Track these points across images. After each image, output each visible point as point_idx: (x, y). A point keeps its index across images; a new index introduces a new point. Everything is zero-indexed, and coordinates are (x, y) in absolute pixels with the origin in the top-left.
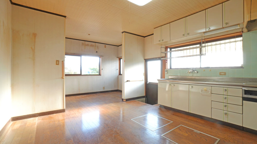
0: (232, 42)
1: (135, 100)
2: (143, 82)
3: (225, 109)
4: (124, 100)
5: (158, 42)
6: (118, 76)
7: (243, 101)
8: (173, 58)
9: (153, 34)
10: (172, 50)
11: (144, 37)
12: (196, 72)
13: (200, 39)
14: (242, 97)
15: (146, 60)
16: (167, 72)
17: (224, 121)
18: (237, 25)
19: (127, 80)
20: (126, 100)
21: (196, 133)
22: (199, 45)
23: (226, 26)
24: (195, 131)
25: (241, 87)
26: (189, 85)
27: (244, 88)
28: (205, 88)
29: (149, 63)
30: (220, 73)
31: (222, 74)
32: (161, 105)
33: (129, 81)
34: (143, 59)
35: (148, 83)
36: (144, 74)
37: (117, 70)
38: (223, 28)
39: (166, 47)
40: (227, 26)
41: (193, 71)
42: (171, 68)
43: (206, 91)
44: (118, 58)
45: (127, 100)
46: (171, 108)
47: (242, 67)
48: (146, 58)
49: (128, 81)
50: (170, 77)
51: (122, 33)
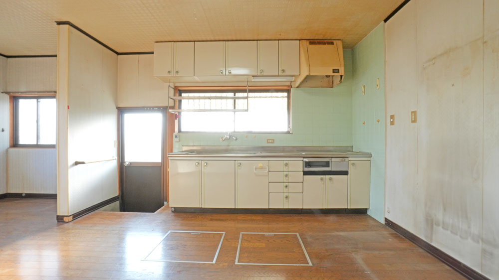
0: (274, 97)
1: (96, 211)
2: (113, 164)
3: (285, 190)
4: (65, 219)
5: (167, 75)
6: (7, 151)
7: (304, 176)
8: (184, 111)
9: (152, 53)
10: (184, 95)
11: (118, 54)
12: (235, 138)
13: (245, 84)
14: (303, 171)
15: (121, 111)
16: (178, 139)
17: (285, 208)
18: (292, 76)
19: (74, 162)
20: (73, 218)
21: (271, 237)
22: (231, 95)
23: (282, 74)
24: (267, 234)
25: (302, 159)
26: (235, 160)
27: (305, 160)
28: (260, 164)
29: (128, 117)
30: (268, 140)
31: (270, 141)
32: (174, 208)
33: (83, 163)
34: (115, 108)
35: (127, 163)
36: (117, 144)
37: (3, 130)
38: (278, 76)
39: (175, 87)
40: (284, 74)
41: (230, 136)
42: (180, 131)
43: (262, 168)
44: (7, 93)
45: (76, 216)
46: (202, 208)
47: (288, 133)
48: (121, 105)
49: (77, 163)
50: (185, 149)
51: (59, 23)
